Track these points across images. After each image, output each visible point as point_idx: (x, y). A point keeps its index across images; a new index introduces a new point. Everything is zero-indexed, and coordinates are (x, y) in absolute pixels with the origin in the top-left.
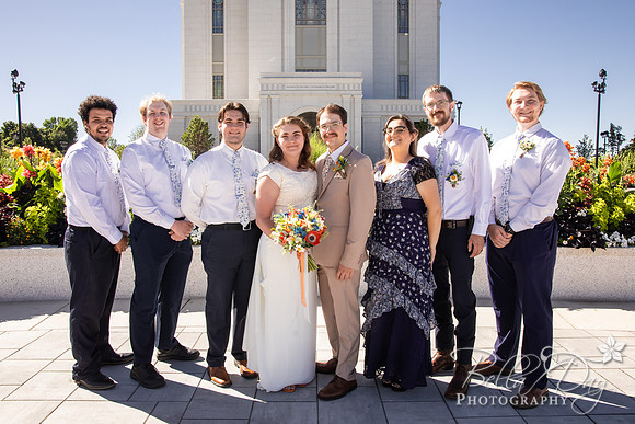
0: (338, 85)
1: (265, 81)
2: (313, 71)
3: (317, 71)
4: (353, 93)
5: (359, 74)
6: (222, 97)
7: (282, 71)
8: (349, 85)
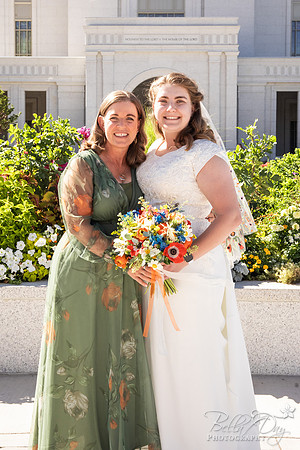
0: (202, 37)
1: (94, 30)
2: (164, 15)
3: (171, 15)
4: (224, 48)
5: (234, 20)
6: (29, 53)
7: (119, 15)
8: (218, 37)
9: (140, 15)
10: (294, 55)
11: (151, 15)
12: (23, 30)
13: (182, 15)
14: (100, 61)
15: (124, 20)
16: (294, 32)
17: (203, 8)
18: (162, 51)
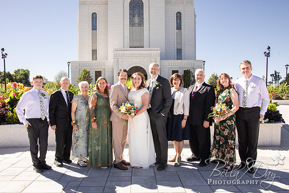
0: (149, 54)
1: (116, 52)
2: (138, 47)
3: (140, 47)
4: (156, 57)
5: (159, 49)
6: (96, 59)
7: (124, 47)
8: (154, 54)
9: (130, 47)
10: (177, 59)
11: (133, 47)
12: (94, 52)
13: (143, 47)
14: (118, 61)
15: (125, 49)
16: (177, 52)
17: (149, 45)
18: (137, 58)
